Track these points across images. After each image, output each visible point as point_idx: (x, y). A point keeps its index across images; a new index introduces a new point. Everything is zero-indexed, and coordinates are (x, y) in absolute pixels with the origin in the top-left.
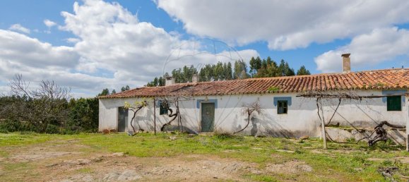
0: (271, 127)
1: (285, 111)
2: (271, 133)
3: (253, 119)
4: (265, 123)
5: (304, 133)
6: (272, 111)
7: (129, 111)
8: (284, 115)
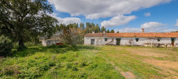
0: (134, 44)
1: (138, 41)
2: (134, 45)
3: (130, 42)
4: (133, 43)
5: (142, 45)
6: (135, 41)
7: (95, 40)
8: (137, 42)
